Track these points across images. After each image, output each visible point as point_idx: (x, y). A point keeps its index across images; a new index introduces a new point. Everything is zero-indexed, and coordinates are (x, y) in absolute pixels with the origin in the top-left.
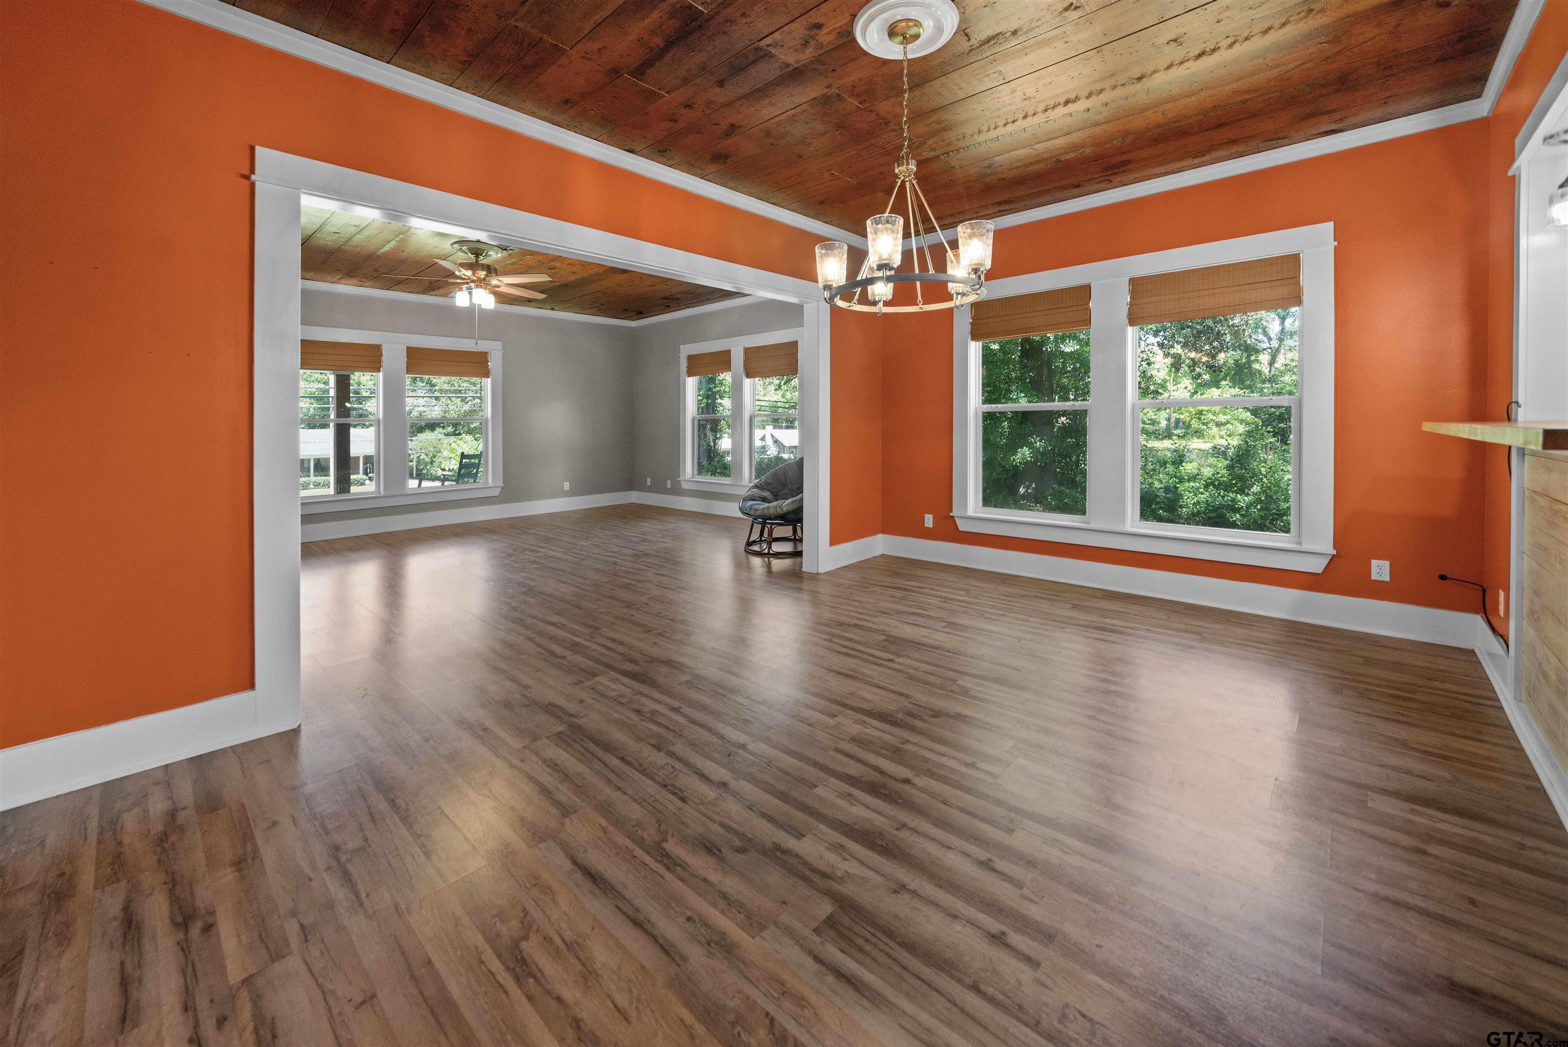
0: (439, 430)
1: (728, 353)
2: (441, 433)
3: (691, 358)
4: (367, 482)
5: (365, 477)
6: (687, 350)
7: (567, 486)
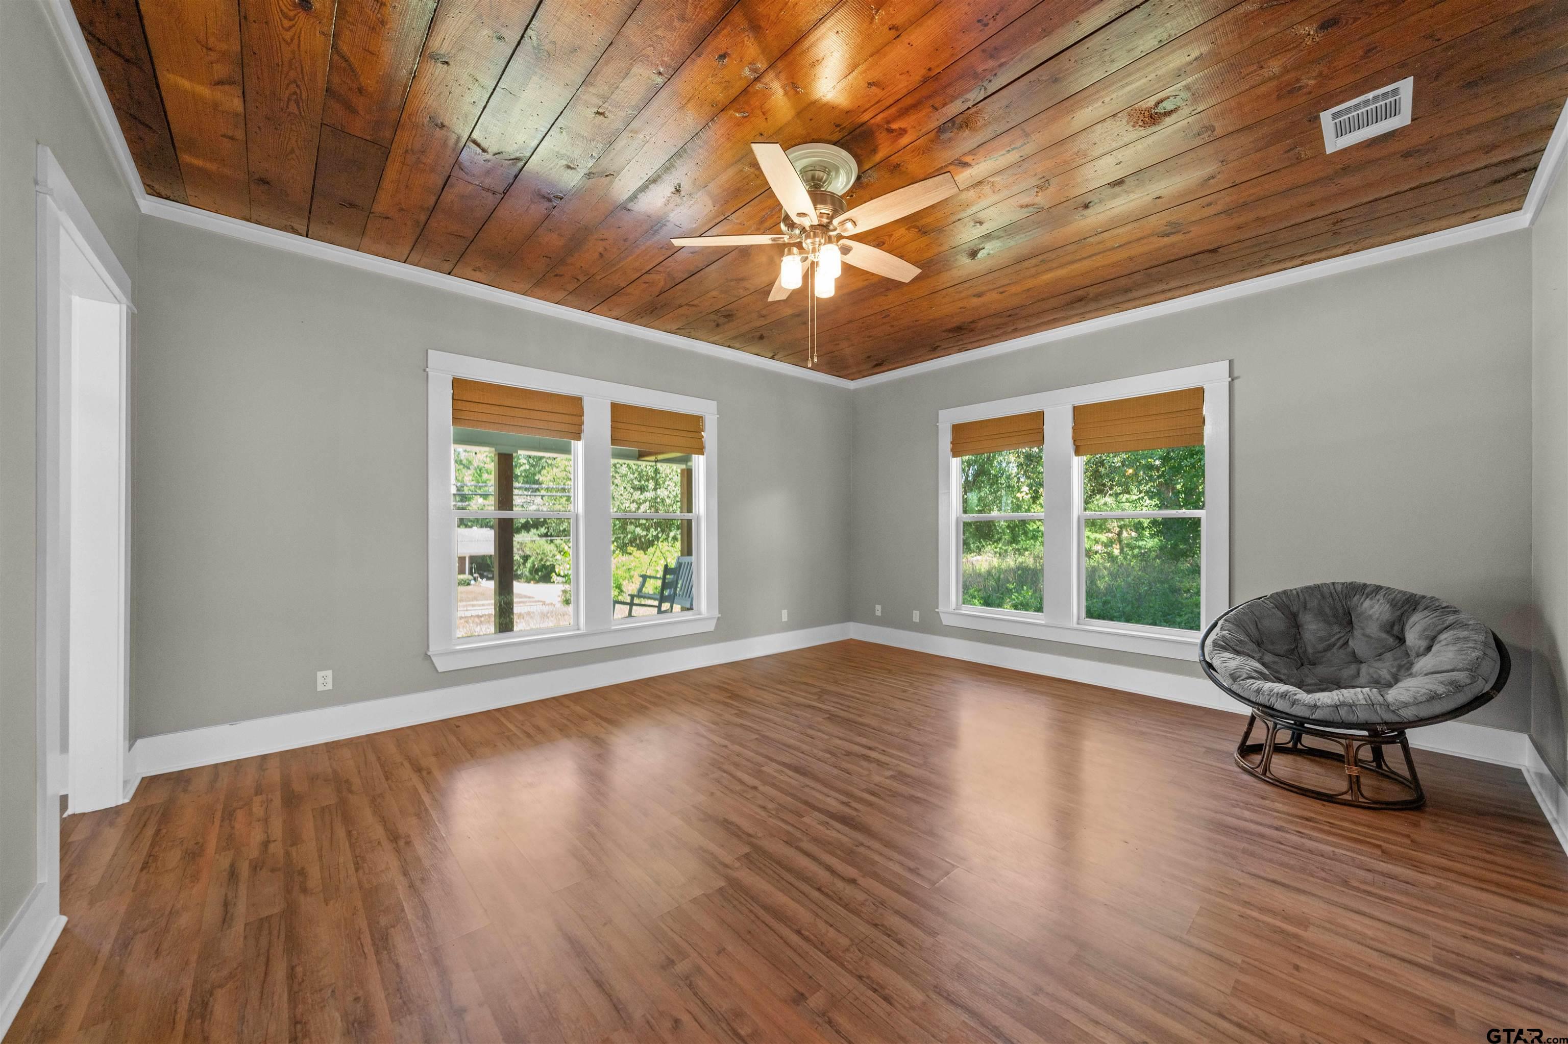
0: (533, 531)
1: (1039, 417)
2: (535, 534)
3: (958, 429)
4: (473, 582)
5: (470, 577)
6: (949, 417)
7: (785, 617)
